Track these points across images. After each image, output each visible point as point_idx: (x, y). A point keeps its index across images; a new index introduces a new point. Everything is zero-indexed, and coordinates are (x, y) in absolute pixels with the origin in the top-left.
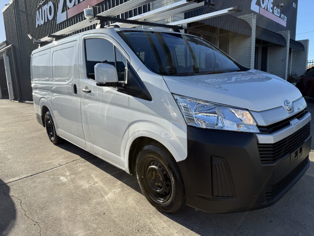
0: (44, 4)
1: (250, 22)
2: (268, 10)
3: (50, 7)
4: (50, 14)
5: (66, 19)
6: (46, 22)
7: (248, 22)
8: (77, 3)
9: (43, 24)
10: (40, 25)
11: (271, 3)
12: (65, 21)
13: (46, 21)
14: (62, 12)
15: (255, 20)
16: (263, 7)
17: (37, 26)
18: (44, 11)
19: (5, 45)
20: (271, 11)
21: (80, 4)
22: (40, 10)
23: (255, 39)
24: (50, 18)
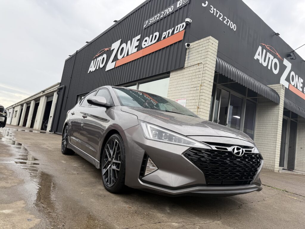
0: (99, 56)
1: (279, 91)
2: (298, 88)
3: (104, 58)
4: (102, 63)
5: (114, 67)
6: (97, 70)
7: (277, 91)
8: (126, 55)
9: (94, 71)
10: (91, 71)
11: (301, 83)
12: (113, 69)
13: (97, 68)
14: (112, 62)
15: (284, 91)
16: (293, 85)
17: (89, 72)
18: (98, 61)
19: (59, 86)
20: (301, 90)
21: (128, 56)
22: (95, 60)
23: (283, 108)
24: (101, 66)
